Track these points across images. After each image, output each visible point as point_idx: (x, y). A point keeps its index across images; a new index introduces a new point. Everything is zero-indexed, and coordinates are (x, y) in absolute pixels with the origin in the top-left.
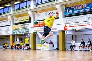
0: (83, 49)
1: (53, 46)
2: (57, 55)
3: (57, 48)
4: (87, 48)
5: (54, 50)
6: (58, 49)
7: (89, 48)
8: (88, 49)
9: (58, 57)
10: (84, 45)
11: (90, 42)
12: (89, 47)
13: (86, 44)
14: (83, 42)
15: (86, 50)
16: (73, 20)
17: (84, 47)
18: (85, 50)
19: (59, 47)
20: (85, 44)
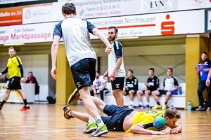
0: (132, 103)
1: (37, 91)
2: (47, 119)
3: (48, 98)
4: (145, 98)
5: (40, 102)
6: (51, 101)
7: (151, 99)
8: (148, 101)
9: (51, 124)
10: (136, 88)
11: (155, 78)
12: (150, 94)
13: (142, 86)
14: (134, 78)
15: (140, 106)
16: (102, 8)
17: (135, 94)
18: (137, 105)
19: (55, 93)
20: (137, 85)
